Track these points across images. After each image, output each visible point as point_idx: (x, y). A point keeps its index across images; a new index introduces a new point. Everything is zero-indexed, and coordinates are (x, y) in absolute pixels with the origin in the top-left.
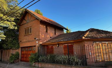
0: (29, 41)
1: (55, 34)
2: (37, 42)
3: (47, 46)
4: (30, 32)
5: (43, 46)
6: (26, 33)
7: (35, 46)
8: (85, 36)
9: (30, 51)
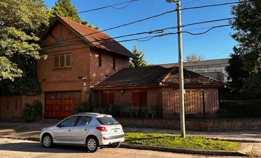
0: (66, 82)
1: (114, 68)
2: (85, 84)
3: (102, 91)
4: (68, 64)
5: (95, 91)
6: (56, 64)
7: (80, 91)
8: (163, 81)
9: (68, 99)
